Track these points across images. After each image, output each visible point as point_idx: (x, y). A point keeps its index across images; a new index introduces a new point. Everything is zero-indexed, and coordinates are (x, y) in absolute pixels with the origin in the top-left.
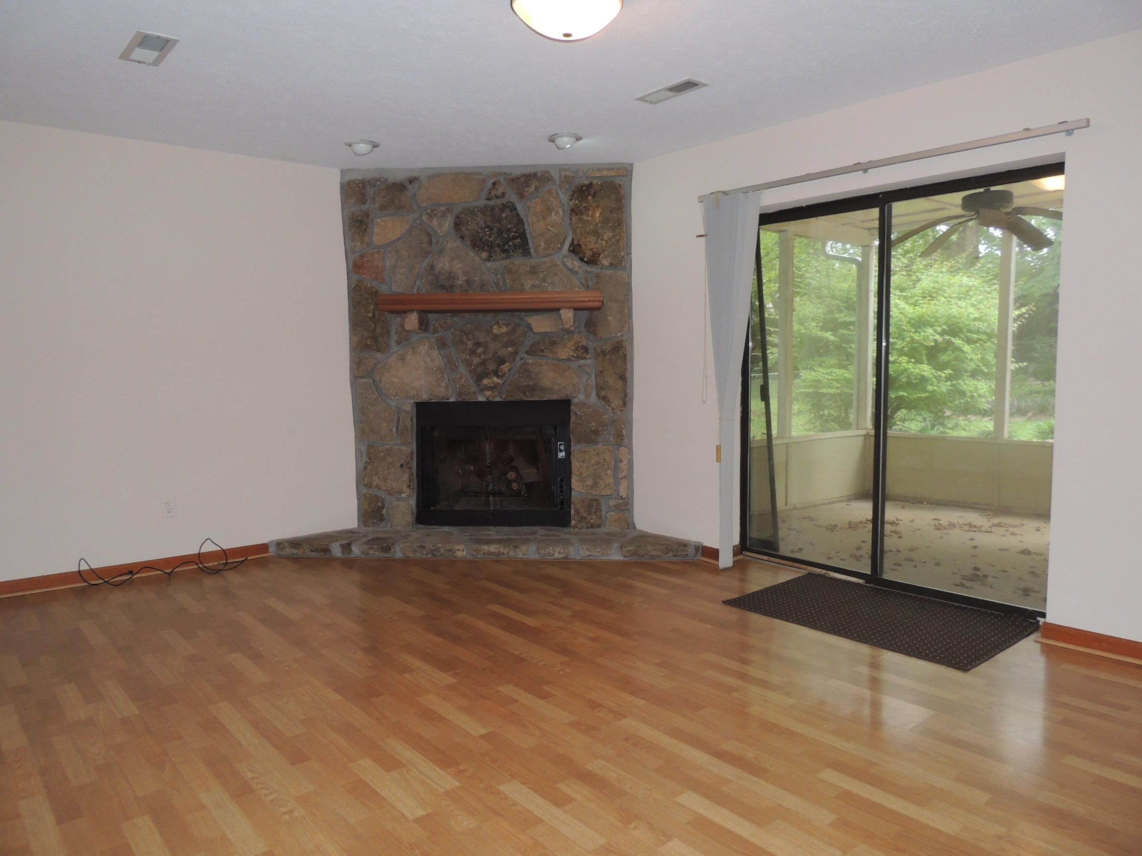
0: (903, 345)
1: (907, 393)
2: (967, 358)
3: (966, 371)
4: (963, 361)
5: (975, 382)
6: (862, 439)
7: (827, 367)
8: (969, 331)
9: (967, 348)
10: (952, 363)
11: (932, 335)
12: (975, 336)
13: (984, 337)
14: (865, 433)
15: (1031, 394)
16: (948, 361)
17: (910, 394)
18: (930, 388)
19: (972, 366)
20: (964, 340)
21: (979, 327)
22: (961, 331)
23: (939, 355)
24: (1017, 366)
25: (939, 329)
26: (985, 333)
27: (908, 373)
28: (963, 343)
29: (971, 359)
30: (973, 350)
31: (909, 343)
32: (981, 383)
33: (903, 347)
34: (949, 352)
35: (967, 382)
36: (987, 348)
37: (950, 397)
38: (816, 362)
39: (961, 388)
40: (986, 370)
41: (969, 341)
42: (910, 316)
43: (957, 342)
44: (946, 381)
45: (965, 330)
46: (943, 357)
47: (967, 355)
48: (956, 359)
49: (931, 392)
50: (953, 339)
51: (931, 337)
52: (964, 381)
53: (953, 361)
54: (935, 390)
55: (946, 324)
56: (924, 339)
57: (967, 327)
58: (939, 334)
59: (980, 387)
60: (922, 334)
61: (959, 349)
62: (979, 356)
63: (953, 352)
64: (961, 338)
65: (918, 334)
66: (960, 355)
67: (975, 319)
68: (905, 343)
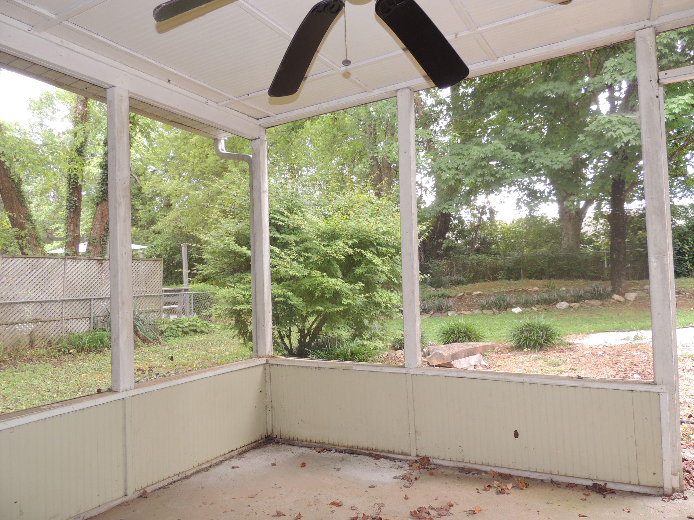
0: (317, 259)
1: (324, 307)
2: (378, 270)
3: (379, 283)
4: (376, 274)
5: (389, 293)
6: (261, 369)
7: (244, 284)
8: (380, 244)
9: (377, 261)
10: (366, 275)
11: (343, 248)
12: (384, 249)
13: (393, 251)
14: (265, 362)
15: (430, 298)
16: (362, 273)
17: (327, 308)
18: (345, 301)
19: (384, 278)
20: (374, 253)
21: (387, 241)
22: (372, 244)
23: (354, 268)
24: (423, 277)
25: (350, 242)
26: (394, 247)
27: (322, 288)
28: (375, 256)
29: (382, 272)
30: (384, 262)
31: (323, 256)
32: (393, 294)
33: (317, 261)
34: (363, 265)
35: (380, 294)
36: (396, 261)
37: (367, 308)
38: (235, 279)
39: (376, 300)
40: (396, 282)
41: (380, 254)
42: (322, 229)
43: (368, 254)
44: (360, 294)
45: (375, 244)
46: (357, 270)
47: (378, 268)
48: (368, 272)
49: (347, 305)
50: (364, 252)
51: (342, 250)
52: (377, 292)
53: (366, 273)
54: (350, 303)
55: (358, 237)
56: (336, 252)
57: (377, 241)
58: (350, 247)
59: (393, 298)
60: (333, 247)
61: (371, 262)
62: (389, 268)
63: (366, 265)
64: (372, 251)
65: (329, 247)
66: (372, 268)
67: (384, 233)
68: (319, 257)
